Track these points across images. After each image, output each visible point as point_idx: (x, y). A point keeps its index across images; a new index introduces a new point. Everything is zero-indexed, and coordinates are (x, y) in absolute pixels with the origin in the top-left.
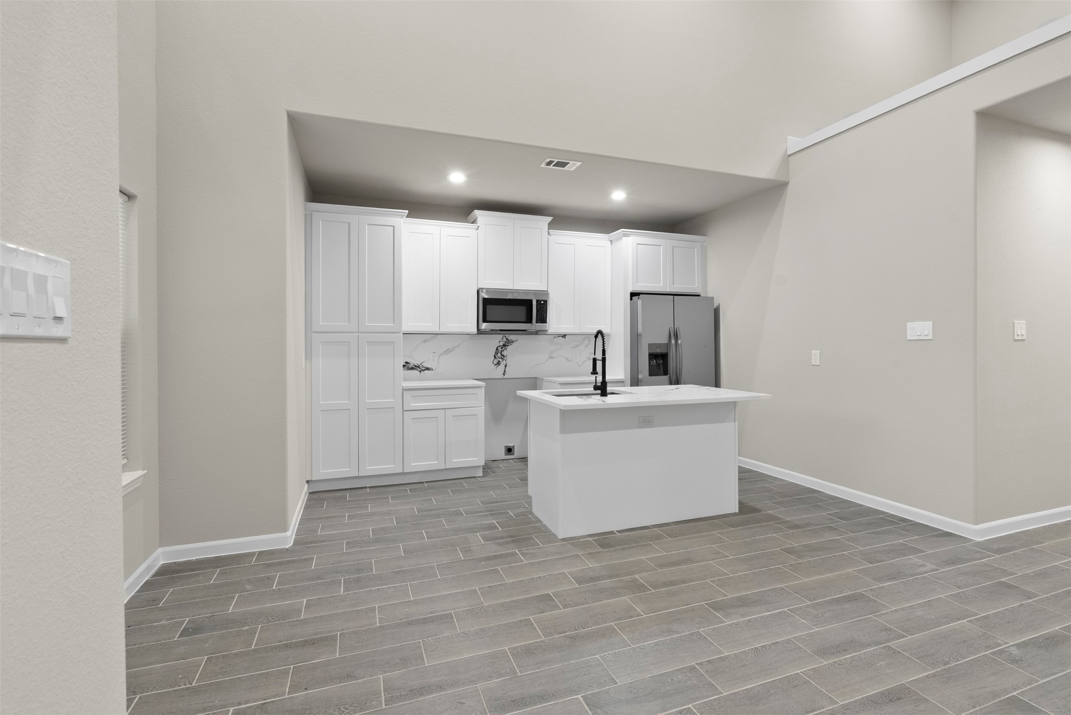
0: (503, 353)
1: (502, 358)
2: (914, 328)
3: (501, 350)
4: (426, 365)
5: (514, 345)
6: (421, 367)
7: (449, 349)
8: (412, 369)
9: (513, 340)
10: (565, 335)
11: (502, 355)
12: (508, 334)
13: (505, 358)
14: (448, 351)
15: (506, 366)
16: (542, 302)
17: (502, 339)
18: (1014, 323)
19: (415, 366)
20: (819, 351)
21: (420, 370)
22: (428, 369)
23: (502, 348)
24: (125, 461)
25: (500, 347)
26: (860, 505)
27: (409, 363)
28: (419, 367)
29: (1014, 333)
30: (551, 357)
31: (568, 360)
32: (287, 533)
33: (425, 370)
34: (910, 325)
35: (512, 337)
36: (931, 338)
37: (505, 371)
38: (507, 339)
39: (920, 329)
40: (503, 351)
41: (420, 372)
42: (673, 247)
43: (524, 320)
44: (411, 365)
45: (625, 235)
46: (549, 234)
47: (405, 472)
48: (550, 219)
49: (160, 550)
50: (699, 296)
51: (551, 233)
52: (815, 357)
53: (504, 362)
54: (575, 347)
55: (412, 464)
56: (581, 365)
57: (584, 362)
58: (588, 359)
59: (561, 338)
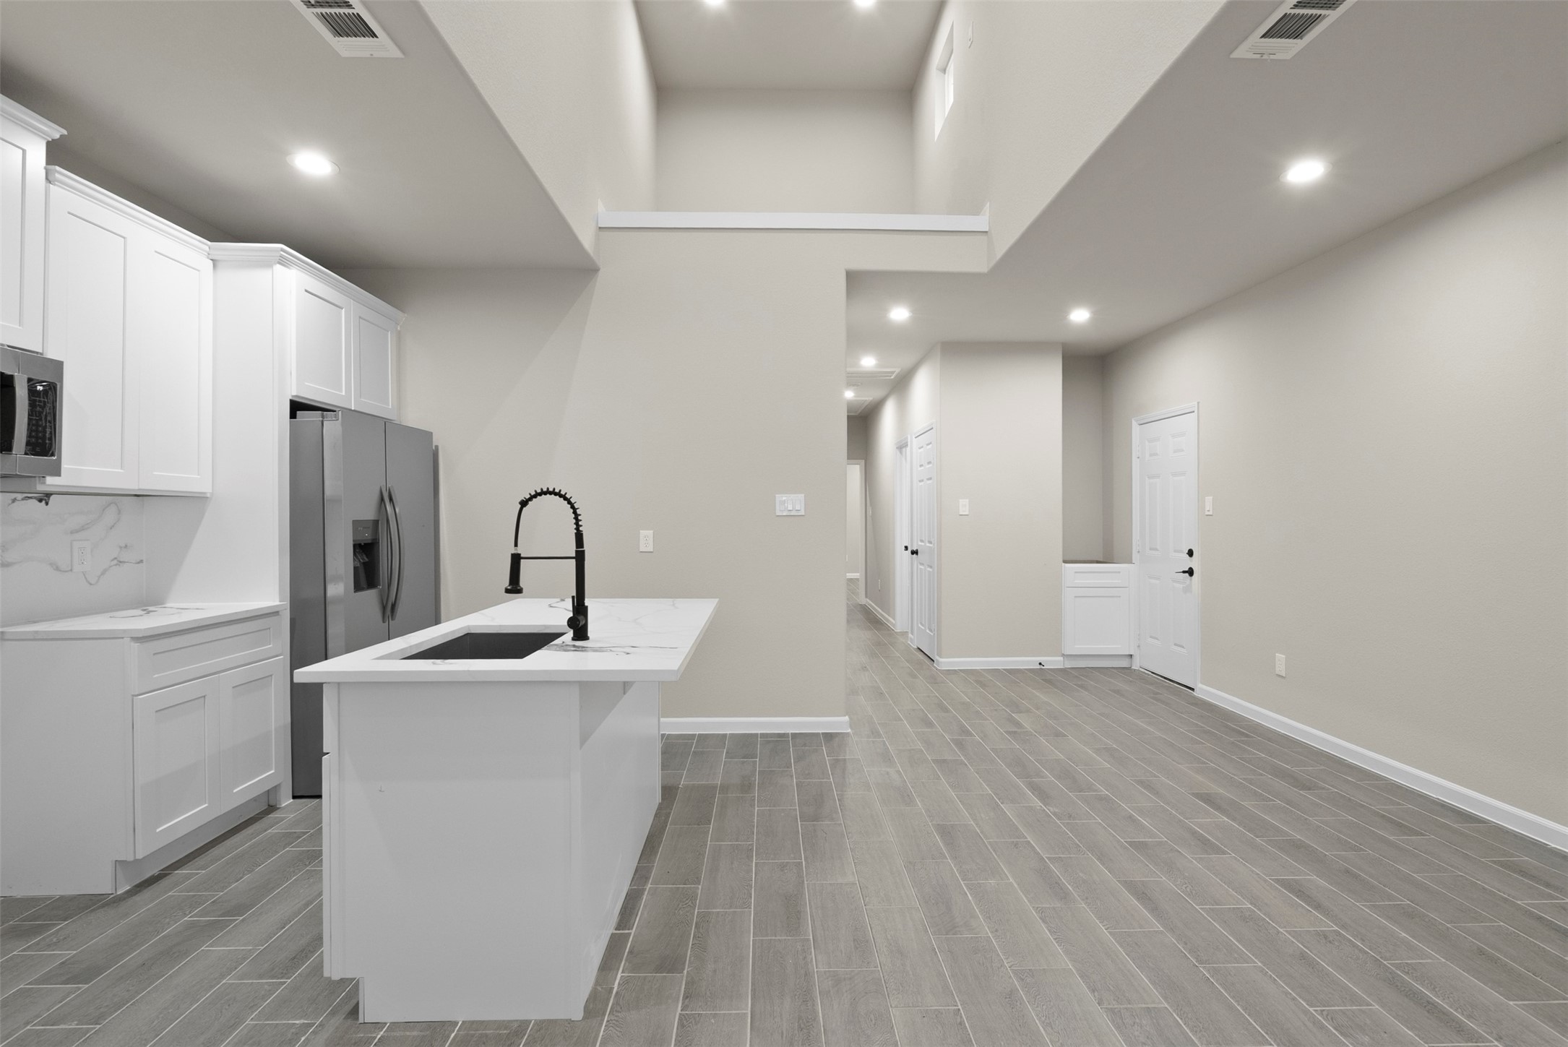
2: (784, 501)
16: (45, 389)
20: (652, 532)
31: (57, 569)
34: (781, 498)
36: (803, 513)
39: (790, 503)
42: (360, 317)
46: (48, 179)
48: (56, 132)
51: (56, 176)
52: (646, 539)
54: (77, 531)
56: (97, 582)
57: (104, 572)
58: (115, 562)
59: (35, 502)
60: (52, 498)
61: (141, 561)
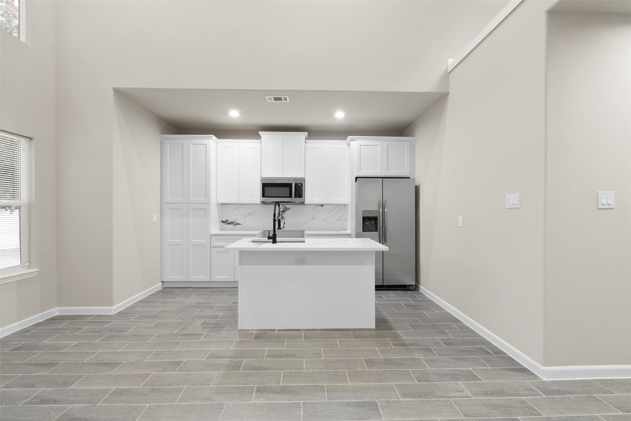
0: (282, 216)
1: (282, 218)
2: (509, 198)
3: (281, 214)
4: (237, 222)
5: (289, 210)
6: (234, 223)
7: (250, 213)
8: (230, 224)
9: (289, 208)
10: (323, 205)
11: (282, 217)
12: (286, 204)
13: (284, 218)
14: (250, 214)
15: (284, 223)
16: (300, 185)
17: (282, 207)
18: (598, 193)
19: (231, 222)
20: (462, 217)
21: (234, 224)
22: (238, 224)
23: (282, 213)
24: (29, 264)
25: (281, 212)
26: (478, 336)
27: (227, 220)
28: (233, 223)
29: (597, 203)
30: (313, 219)
31: (325, 220)
32: (113, 307)
33: (237, 225)
34: (507, 196)
35: (288, 206)
36: (519, 207)
37: (284, 226)
38: (285, 207)
39: (513, 199)
40: (283, 214)
41: (234, 225)
42: (388, 146)
43: (289, 196)
44: (229, 222)
45: (352, 140)
46: (306, 142)
47: (212, 281)
48: (306, 133)
49: (57, 308)
50: (409, 178)
51: (307, 142)
52: (460, 221)
53: (283, 221)
54: (329, 213)
55: (216, 277)
56: (334, 224)
57: (335, 222)
58: (338, 220)
59: (320, 206)
60: (324, 205)
61: (345, 220)
